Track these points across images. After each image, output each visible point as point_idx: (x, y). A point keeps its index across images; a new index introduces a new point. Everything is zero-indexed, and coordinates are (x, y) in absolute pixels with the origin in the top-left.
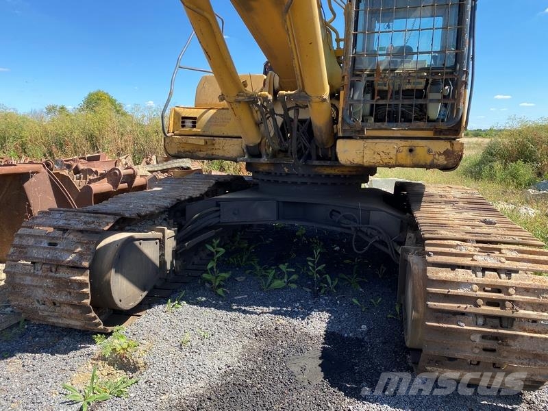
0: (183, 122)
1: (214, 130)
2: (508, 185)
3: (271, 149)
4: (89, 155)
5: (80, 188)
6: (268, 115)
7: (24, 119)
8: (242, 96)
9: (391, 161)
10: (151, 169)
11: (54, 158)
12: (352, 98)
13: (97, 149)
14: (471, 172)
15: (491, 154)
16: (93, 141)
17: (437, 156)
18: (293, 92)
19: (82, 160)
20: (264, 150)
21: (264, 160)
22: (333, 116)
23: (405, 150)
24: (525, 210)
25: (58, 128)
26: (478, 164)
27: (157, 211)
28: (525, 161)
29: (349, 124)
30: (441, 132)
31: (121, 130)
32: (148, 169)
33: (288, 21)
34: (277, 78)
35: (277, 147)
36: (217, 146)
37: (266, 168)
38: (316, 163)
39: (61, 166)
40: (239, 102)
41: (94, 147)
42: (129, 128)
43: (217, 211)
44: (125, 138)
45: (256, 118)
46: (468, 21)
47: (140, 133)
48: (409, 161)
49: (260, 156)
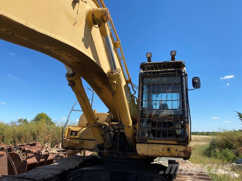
0: (71, 133)
1: (84, 137)
2: (224, 160)
3: (108, 146)
4: (31, 143)
5: (23, 160)
6: (107, 132)
7: (7, 126)
8: (96, 124)
9: (160, 154)
10: (58, 150)
11: (15, 144)
12: (142, 126)
13: (36, 140)
14: (206, 153)
15: (214, 145)
16: (34, 137)
17: (180, 153)
18: (117, 123)
19: (27, 145)
20: (105, 147)
21: (105, 151)
22: (135, 132)
23: (166, 149)
24: (233, 174)
25: (20, 130)
26: (208, 150)
27: (53, 177)
28: (229, 149)
29: (141, 137)
30: (180, 142)
31: (48, 131)
32: (57, 150)
33: (114, 98)
34: (113, 115)
35: (111, 145)
36: (85, 144)
37: (106, 155)
38: (128, 153)
39: (17, 148)
40: (95, 126)
41: (34, 139)
42: (51, 130)
43: (81, 176)
44: (49, 135)
45: (102, 133)
46: (185, 98)
47: (56, 133)
48: (168, 155)
49: (103, 149)
